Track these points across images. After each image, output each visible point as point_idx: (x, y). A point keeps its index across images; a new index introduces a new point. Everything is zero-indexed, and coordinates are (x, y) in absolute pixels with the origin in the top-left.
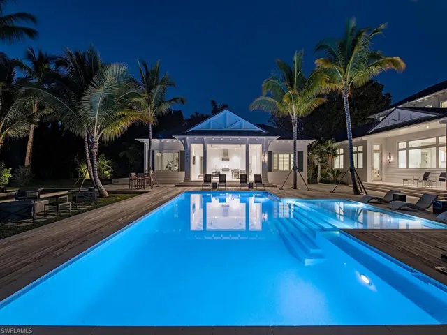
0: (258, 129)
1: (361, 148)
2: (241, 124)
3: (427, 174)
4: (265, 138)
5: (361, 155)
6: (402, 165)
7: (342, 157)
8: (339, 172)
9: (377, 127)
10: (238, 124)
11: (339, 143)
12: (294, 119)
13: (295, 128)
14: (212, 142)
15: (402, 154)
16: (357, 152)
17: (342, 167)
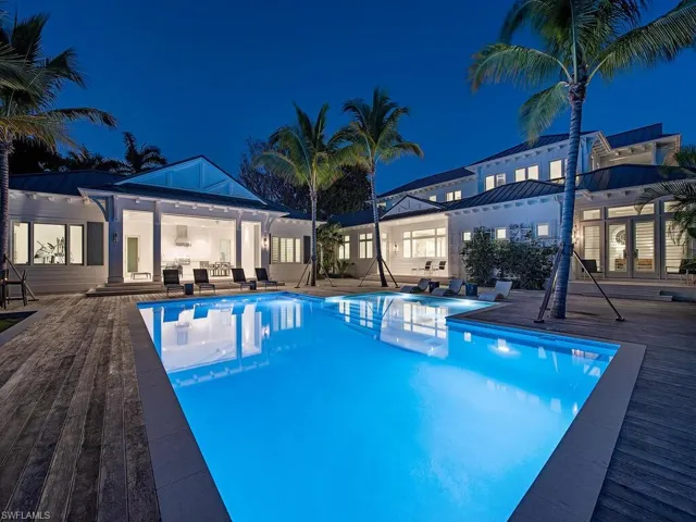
0: (255, 198)
1: (370, 236)
2: (228, 187)
3: (429, 263)
4: (267, 213)
5: (370, 244)
6: (407, 255)
7: (347, 245)
8: (345, 263)
9: (387, 214)
10: (222, 185)
11: (345, 229)
12: (313, 190)
13: (314, 204)
14: (172, 211)
15: (407, 243)
16: (366, 240)
17: (347, 257)
